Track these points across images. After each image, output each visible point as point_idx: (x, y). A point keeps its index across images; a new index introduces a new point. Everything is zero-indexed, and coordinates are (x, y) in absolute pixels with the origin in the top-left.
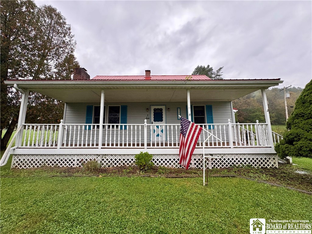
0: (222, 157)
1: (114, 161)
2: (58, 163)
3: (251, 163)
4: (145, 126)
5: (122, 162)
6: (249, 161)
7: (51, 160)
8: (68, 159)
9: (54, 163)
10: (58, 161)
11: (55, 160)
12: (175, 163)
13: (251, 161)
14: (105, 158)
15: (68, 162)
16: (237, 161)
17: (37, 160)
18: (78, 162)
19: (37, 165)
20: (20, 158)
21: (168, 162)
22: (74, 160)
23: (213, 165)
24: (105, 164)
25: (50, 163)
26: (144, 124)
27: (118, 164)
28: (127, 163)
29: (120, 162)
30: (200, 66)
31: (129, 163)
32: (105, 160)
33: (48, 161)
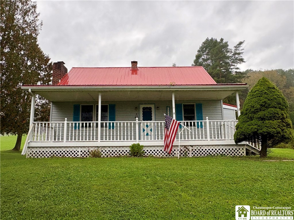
0: (201, 148)
1: (112, 152)
2: (65, 154)
3: (224, 153)
4: (136, 123)
5: (118, 153)
6: (223, 151)
7: (59, 152)
8: (73, 151)
9: (61, 154)
10: (65, 153)
11: (62, 152)
12: (162, 153)
13: (224, 151)
14: (104, 149)
15: (73, 153)
16: (213, 151)
17: (47, 152)
18: (81, 153)
19: (47, 156)
20: (33, 150)
21: (156, 152)
22: (78, 152)
23: (193, 154)
24: (104, 154)
25: (58, 154)
26: (136, 121)
27: (114, 154)
28: (122, 153)
29: (116, 153)
30: (210, 38)
31: (124, 154)
32: (104, 151)
33: (56, 153)
